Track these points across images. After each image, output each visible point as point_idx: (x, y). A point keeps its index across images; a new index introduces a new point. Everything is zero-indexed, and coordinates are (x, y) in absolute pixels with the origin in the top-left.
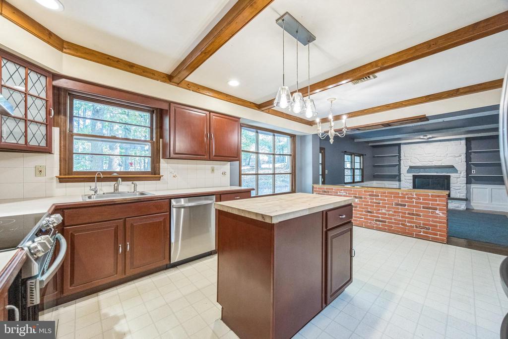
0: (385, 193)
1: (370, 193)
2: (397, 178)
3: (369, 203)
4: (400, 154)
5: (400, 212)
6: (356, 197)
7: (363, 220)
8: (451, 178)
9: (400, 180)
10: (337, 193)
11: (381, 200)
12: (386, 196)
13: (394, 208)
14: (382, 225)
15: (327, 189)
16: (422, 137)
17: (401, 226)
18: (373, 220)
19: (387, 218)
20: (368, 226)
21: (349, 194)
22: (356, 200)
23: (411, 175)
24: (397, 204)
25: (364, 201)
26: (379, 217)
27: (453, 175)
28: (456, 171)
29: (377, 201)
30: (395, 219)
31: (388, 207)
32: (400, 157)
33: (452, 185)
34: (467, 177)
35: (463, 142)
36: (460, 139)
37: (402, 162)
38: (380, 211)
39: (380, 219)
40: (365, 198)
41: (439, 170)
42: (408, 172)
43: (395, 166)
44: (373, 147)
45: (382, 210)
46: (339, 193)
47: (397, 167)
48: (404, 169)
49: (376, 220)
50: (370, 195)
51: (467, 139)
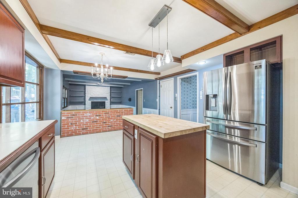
0: (112, 111)
1: (105, 112)
2: (83, 103)
3: (105, 118)
4: (85, 90)
5: (118, 120)
6: (97, 116)
7: (101, 128)
8: (106, 102)
9: (85, 104)
10: (84, 114)
11: (110, 115)
12: (113, 113)
13: (116, 118)
14: (111, 128)
15: (75, 113)
16: (99, 83)
17: (119, 126)
18: (106, 127)
19: (113, 124)
20: (104, 130)
21: (92, 114)
22: (97, 117)
23: (90, 101)
24: (117, 116)
25: (101, 117)
26: (109, 124)
27: (106, 101)
28: (107, 100)
29: (109, 116)
30: (116, 124)
31: (114, 118)
32: (85, 92)
33: (106, 106)
34: (111, 102)
35: (109, 88)
36: (108, 86)
37: (86, 95)
38: (110, 121)
39: (110, 125)
40: (102, 115)
41: (102, 99)
42: (89, 100)
43: (82, 96)
44: (70, 84)
45: (111, 120)
46: (85, 115)
47: (83, 97)
48: (87, 98)
49: (108, 126)
50: (105, 113)
51: (111, 87)
